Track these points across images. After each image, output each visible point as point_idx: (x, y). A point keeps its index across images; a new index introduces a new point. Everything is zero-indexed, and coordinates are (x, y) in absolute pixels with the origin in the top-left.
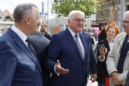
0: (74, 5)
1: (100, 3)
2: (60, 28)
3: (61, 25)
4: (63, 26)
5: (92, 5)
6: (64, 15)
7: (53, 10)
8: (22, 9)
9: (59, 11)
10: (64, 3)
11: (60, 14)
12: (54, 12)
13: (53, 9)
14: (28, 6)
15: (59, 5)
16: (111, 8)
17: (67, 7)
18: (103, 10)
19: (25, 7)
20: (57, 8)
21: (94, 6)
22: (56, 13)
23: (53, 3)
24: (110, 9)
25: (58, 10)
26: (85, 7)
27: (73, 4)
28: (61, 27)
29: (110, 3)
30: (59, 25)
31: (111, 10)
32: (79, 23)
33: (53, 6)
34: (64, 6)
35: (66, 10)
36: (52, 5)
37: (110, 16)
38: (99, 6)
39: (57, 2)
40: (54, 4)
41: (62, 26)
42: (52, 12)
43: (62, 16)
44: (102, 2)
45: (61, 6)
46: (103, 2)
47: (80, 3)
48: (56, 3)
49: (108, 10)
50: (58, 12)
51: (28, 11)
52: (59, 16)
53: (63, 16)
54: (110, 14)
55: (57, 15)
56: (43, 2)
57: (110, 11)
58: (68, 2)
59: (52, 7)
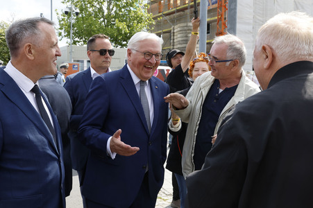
0: (104, 21)
1: (154, 18)
2: (76, 66)
3: (78, 61)
4: (82, 62)
5: (138, 23)
6: (84, 41)
7: (60, 31)
8: (16, 30)
9: (73, 34)
10: (83, 17)
11: (77, 39)
12: (63, 34)
13: (61, 29)
14: (27, 23)
15: (73, 21)
16: (176, 27)
17: (90, 25)
18: (161, 31)
19: (21, 25)
20: (69, 27)
21: (143, 24)
22: (68, 35)
23: (61, 17)
24: (174, 29)
25: (72, 32)
26: (125, 26)
27: (102, 19)
28: (78, 65)
29: (174, 18)
30: (74, 61)
31: (175, 31)
32: (150, 61)
33: (62, 22)
34: (84, 24)
35: (87, 30)
36: (60, 21)
37: (174, 42)
38: (152, 24)
39: (70, 16)
40: (63, 20)
41: (80, 63)
42: (60, 34)
43: (80, 43)
44: (159, 17)
45: (77, 22)
46: (161, 16)
47: (115, 17)
48: (66, 18)
49: (170, 32)
50: (71, 34)
51: (28, 32)
52: (75, 43)
53: (82, 43)
54: (174, 39)
55: (69, 40)
56: (41, 14)
57: (174, 33)
58: (91, 15)
59: (60, 24)
